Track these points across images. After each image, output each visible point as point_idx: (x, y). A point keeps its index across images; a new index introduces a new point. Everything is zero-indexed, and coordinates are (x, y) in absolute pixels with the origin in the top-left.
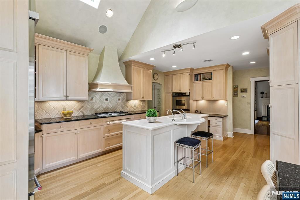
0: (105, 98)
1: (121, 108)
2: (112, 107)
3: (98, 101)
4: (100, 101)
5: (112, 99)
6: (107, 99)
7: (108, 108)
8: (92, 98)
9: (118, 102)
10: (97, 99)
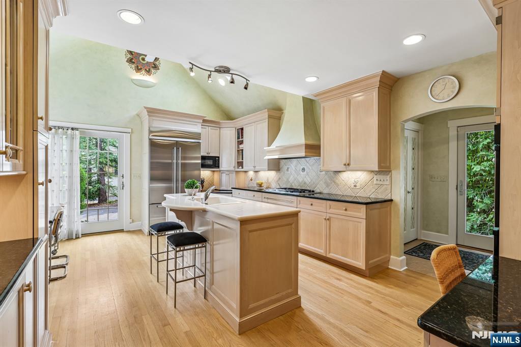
0: (302, 167)
1: (324, 186)
2: (310, 181)
3: (294, 172)
4: (295, 172)
5: (311, 168)
6: (303, 170)
7: (305, 183)
8: (288, 168)
9: (320, 174)
10: (293, 169)
